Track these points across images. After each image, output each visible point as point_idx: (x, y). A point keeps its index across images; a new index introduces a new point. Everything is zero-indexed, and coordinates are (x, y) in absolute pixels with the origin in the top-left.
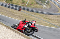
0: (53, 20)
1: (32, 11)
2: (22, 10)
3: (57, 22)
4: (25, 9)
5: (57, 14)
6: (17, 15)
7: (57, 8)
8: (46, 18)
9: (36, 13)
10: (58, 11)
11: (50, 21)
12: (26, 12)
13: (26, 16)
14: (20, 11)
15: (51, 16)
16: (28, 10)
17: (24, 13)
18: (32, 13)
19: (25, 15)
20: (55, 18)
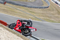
0: (38, 13)
1: (17, 5)
2: (6, 4)
3: (42, 16)
4: (10, 3)
5: (42, 8)
6: (2, 8)
7: (42, 2)
8: (31, 12)
9: (21, 6)
10: (43, 5)
11: (35, 14)
12: (11, 5)
13: (11, 10)
14: (5, 4)
15: (35, 9)
16: (13, 4)
17: (9, 7)
18: (17, 6)
19: (10, 8)
20: (39, 12)
